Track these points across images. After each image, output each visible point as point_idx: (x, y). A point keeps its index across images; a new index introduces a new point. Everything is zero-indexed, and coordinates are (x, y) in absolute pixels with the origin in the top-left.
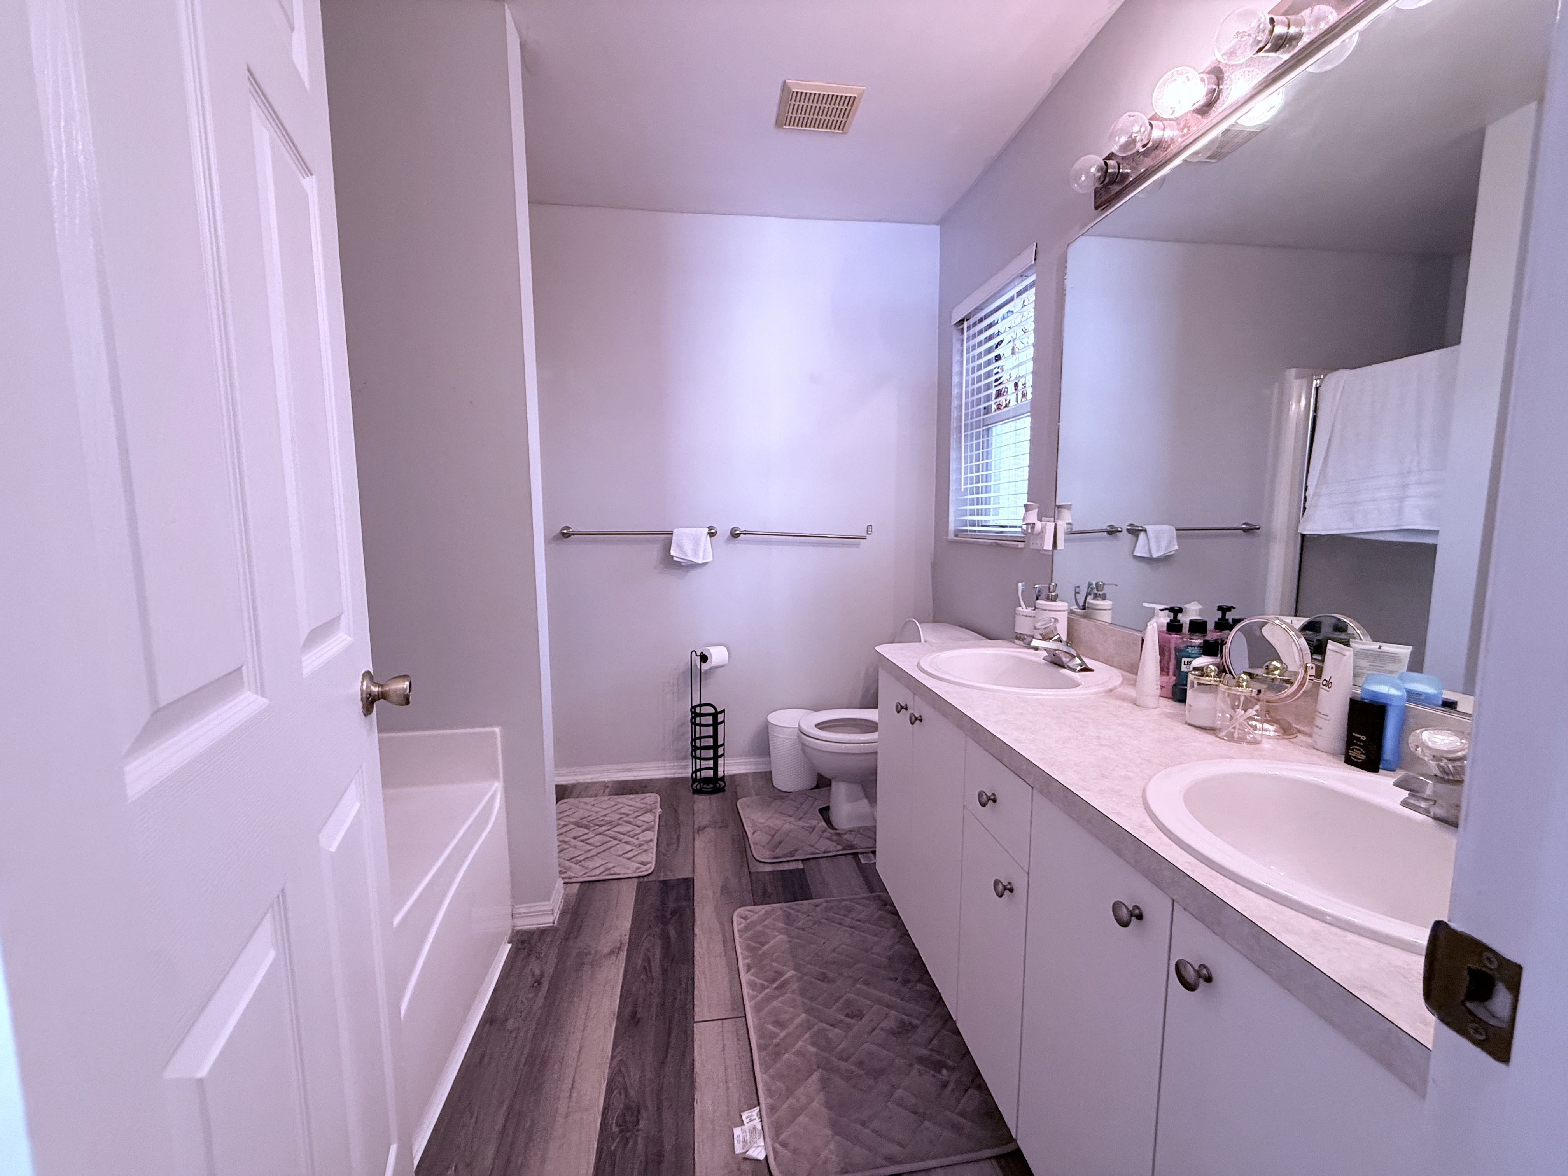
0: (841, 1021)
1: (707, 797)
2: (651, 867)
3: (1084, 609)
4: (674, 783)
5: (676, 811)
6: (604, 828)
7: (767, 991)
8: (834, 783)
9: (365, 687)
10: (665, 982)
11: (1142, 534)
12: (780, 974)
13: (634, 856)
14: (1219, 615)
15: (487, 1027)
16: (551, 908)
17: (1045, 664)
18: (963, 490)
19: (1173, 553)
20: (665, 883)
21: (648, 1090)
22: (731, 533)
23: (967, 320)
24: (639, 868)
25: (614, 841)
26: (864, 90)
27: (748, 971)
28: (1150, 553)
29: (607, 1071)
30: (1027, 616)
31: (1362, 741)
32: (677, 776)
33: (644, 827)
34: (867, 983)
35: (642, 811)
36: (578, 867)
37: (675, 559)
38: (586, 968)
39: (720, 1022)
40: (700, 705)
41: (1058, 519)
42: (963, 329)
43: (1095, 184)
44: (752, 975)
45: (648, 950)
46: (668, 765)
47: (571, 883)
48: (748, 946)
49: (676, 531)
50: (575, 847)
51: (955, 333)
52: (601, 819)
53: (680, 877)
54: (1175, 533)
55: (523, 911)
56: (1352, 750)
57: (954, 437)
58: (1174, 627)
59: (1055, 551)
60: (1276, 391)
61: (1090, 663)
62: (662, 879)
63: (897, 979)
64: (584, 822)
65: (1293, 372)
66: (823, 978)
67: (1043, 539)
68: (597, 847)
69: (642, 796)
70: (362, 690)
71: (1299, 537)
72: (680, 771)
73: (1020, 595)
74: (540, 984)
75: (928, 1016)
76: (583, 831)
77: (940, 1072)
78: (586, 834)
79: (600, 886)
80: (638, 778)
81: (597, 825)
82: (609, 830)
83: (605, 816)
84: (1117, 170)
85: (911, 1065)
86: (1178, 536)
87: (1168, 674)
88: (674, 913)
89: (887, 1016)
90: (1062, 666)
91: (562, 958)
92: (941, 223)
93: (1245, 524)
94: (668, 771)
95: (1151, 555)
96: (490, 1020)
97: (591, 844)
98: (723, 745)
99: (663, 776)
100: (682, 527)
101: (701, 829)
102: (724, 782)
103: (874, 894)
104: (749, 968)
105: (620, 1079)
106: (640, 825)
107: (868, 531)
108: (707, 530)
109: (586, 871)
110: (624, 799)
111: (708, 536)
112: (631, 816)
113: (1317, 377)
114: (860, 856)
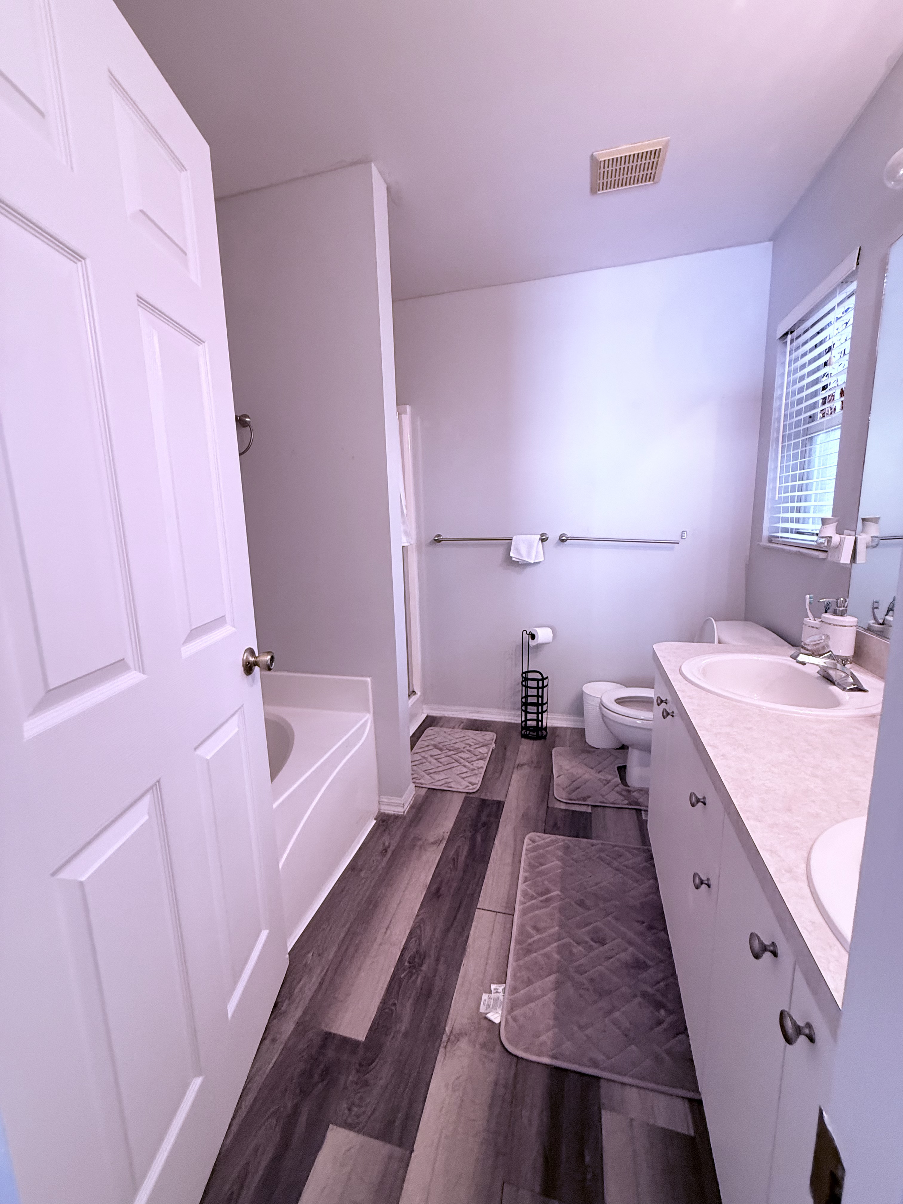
0: (586, 942)
1: (532, 741)
2: (476, 788)
3: (883, 624)
4: (509, 726)
5: (505, 749)
6: (452, 753)
7: (534, 901)
8: (630, 749)
10: (464, 872)
12: (548, 891)
13: (467, 777)
15: (350, 872)
16: (402, 803)
17: (817, 678)
18: (777, 499)
20: (484, 801)
21: (434, 945)
22: (559, 538)
23: (792, 332)
24: (468, 786)
25: (456, 763)
26: (668, 141)
27: (524, 882)
29: (412, 923)
30: (813, 627)
32: (513, 721)
33: (479, 757)
34: (617, 919)
35: (481, 744)
36: (428, 777)
37: (514, 559)
38: (417, 848)
39: (494, 913)
40: (528, 671)
41: (859, 532)
42: (786, 342)
44: (527, 886)
45: (459, 847)
46: (506, 712)
47: (422, 787)
48: (530, 863)
49: (514, 538)
50: (430, 762)
52: (452, 745)
53: (495, 799)
55: (384, 800)
59: (854, 565)
61: (865, 681)
62: (482, 797)
63: (643, 923)
64: (441, 746)
66: (581, 903)
67: (840, 552)
68: (444, 765)
69: (484, 733)
70: (244, 660)
72: (514, 718)
73: (807, 607)
74: (386, 852)
75: (662, 961)
76: (436, 752)
77: (658, 1011)
79: (439, 793)
80: (484, 719)
81: (448, 749)
82: (455, 754)
83: (455, 743)
85: (635, 996)
88: (484, 824)
89: (625, 950)
90: (832, 682)
91: (404, 837)
92: (775, 238)
94: (507, 717)
96: (352, 867)
97: (441, 763)
98: (547, 703)
99: (503, 720)
100: (519, 535)
101: (520, 766)
102: (546, 732)
103: (645, 847)
104: (526, 880)
105: (418, 932)
106: (477, 754)
107: (682, 538)
108: (540, 536)
109: (433, 781)
110: (470, 733)
111: (540, 541)
112: (472, 747)
114: (643, 813)
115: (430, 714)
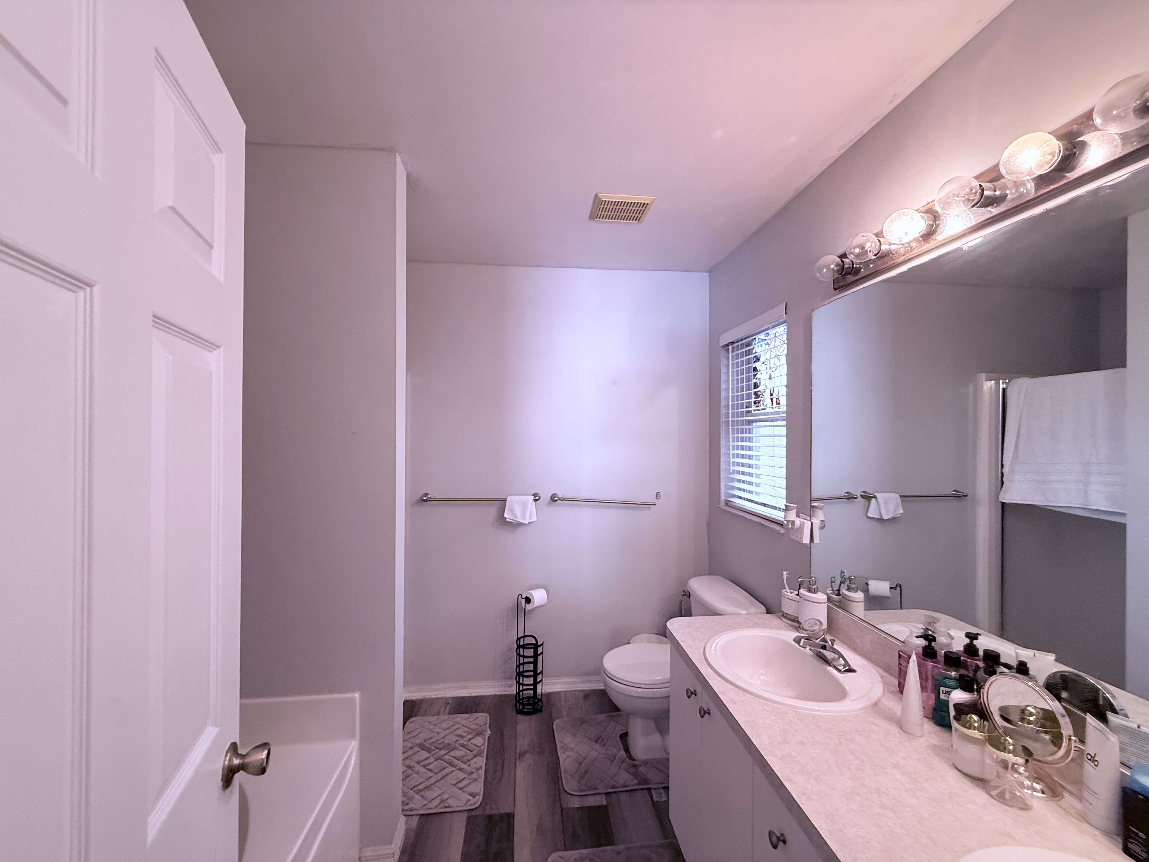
1: (527, 718)
2: (479, 799)
4: (501, 699)
5: (502, 733)
6: (443, 752)
8: (631, 716)
9: (227, 762)
11: (873, 501)
13: (465, 786)
16: (393, 851)
17: (811, 660)
18: (731, 471)
19: (899, 515)
20: (490, 817)
22: (551, 497)
23: (732, 343)
24: (469, 800)
25: (450, 767)
26: (654, 200)
28: (880, 514)
30: (791, 599)
32: (504, 693)
33: (475, 752)
35: (475, 733)
36: (418, 797)
37: (508, 520)
40: (524, 637)
42: (728, 349)
43: (834, 275)
46: (497, 684)
47: (412, 815)
49: (509, 498)
50: (418, 773)
52: (440, 741)
53: (503, 812)
54: (899, 500)
55: (367, 854)
56: (1131, 843)
57: (723, 428)
58: (929, 653)
59: (812, 544)
60: (971, 389)
61: (852, 661)
62: (487, 813)
64: (427, 744)
65: (984, 376)
67: (802, 533)
68: (435, 774)
69: (475, 715)
70: (224, 765)
71: (1000, 505)
72: (507, 689)
73: (784, 580)
76: (425, 754)
78: (427, 758)
79: (436, 820)
80: (473, 695)
81: (437, 748)
82: (446, 754)
83: (444, 737)
84: (851, 266)
86: (902, 501)
88: (497, 856)
90: (828, 663)
92: (709, 272)
93: (954, 491)
94: (497, 689)
95: (882, 517)
97: (431, 771)
98: (542, 672)
99: (494, 693)
100: (513, 495)
101: (522, 755)
102: (542, 703)
103: (667, 840)
106: (472, 749)
107: (657, 499)
108: (533, 497)
109: (426, 802)
110: (461, 718)
111: (534, 502)
112: (465, 739)
113: (1003, 381)
114: (653, 791)
115: (408, 699)
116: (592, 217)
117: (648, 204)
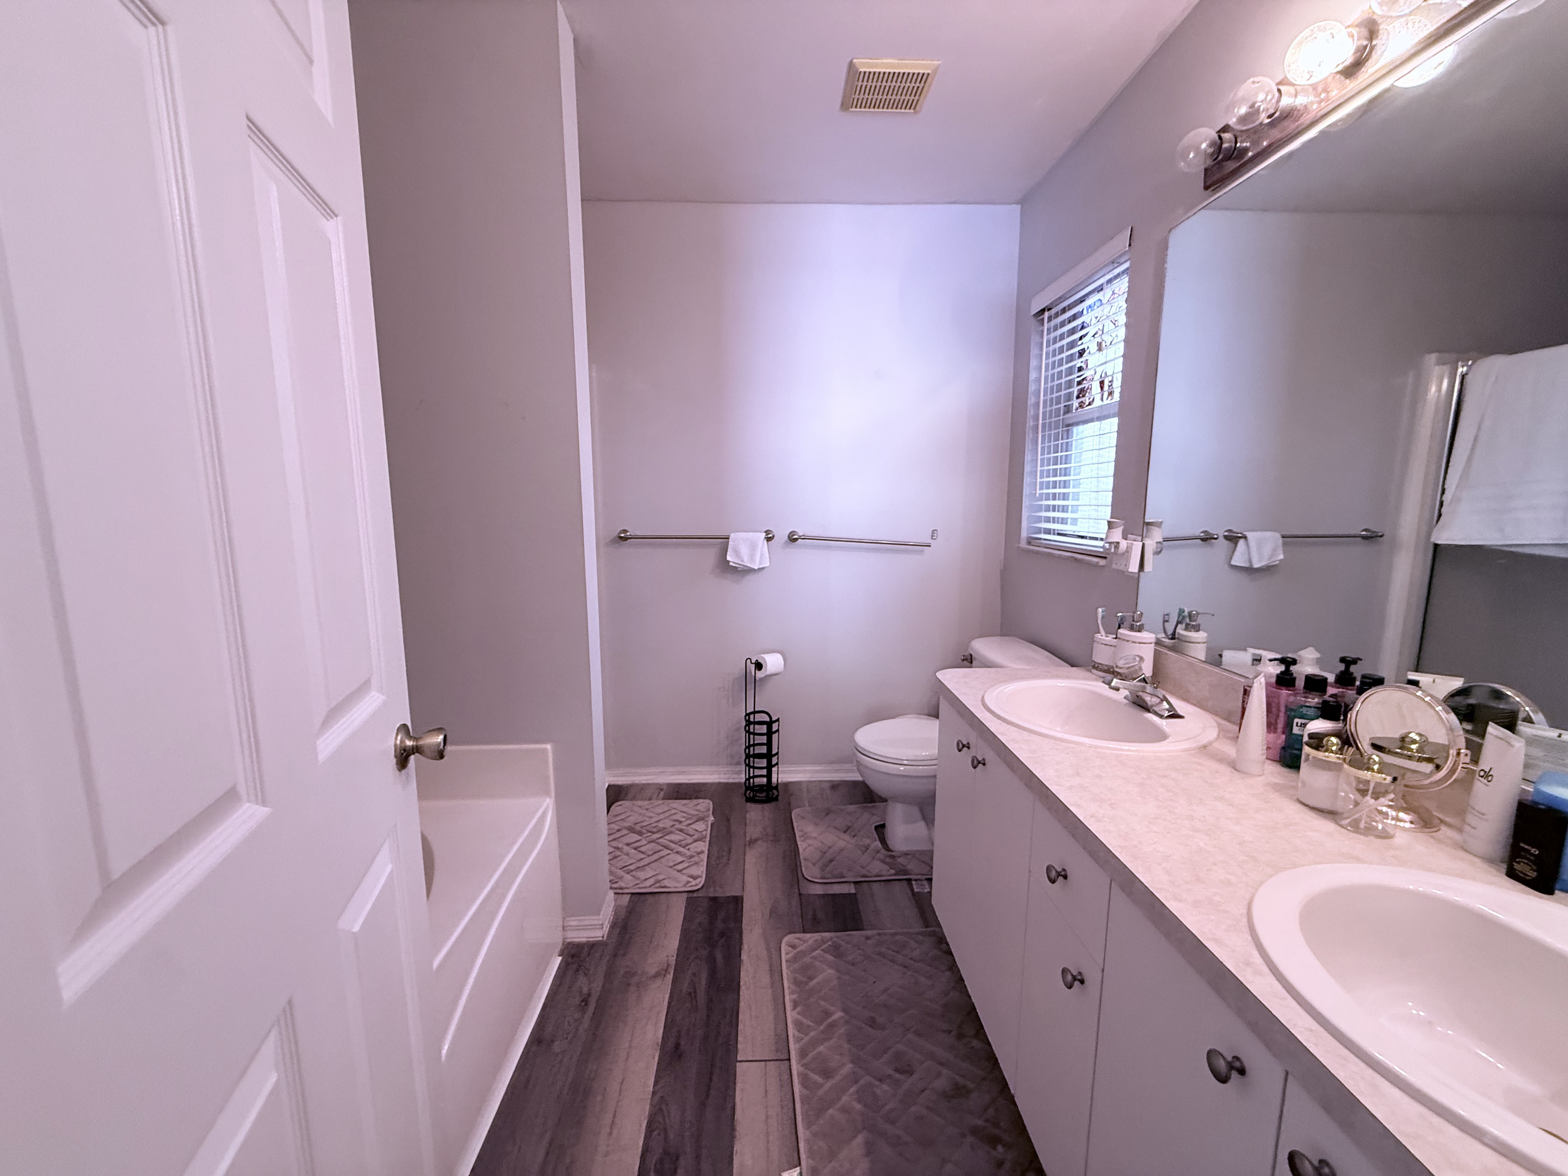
0: (890, 1076)
1: (760, 806)
2: (700, 882)
3: (1173, 638)
4: (726, 788)
5: (728, 820)
6: (656, 836)
7: (812, 1034)
8: (890, 802)
9: (398, 742)
10: (709, 1011)
11: (1241, 542)
12: (828, 1014)
13: (685, 869)
14: (1342, 667)
15: (534, 1048)
16: (601, 923)
17: (1126, 705)
18: (1037, 495)
19: (1277, 562)
20: (714, 899)
21: (687, 1134)
22: (789, 537)
23: (1049, 309)
24: (689, 882)
25: (665, 850)
26: (939, 65)
27: (795, 1007)
28: (1250, 562)
29: (648, 1107)
30: (1107, 645)
31: (1532, 854)
32: (731, 781)
33: (695, 837)
34: (918, 1034)
35: (695, 819)
36: (628, 877)
37: (731, 564)
38: (633, 988)
39: (763, 1063)
40: (754, 712)
41: (1146, 537)
42: (1043, 319)
43: (1205, 162)
44: (799, 1013)
45: (694, 974)
46: (722, 769)
47: (623, 894)
48: (795, 979)
49: (732, 536)
50: (627, 854)
51: (1033, 322)
52: (654, 825)
53: (729, 895)
54: (1280, 541)
55: (572, 923)
56: (1519, 863)
57: (1029, 436)
58: (1285, 680)
59: (1141, 573)
60: (1411, 380)
61: (1180, 706)
62: (711, 895)
63: (950, 1032)
64: (638, 827)
65: (1433, 357)
66: (872, 1023)
67: (1128, 560)
68: (649, 856)
69: (695, 801)
70: (396, 745)
71: (1431, 549)
72: (734, 776)
73: (1099, 621)
74: (586, 1004)
75: (984, 1079)
76: (635, 837)
77: (995, 1148)
78: (639, 841)
79: (650, 899)
80: (691, 782)
81: (650, 832)
82: (661, 837)
83: (658, 821)
84: (1234, 145)
85: (963, 1135)
86: (1285, 544)
87: (1275, 732)
88: (722, 934)
89: (939, 1075)
90: (1146, 708)
91: (609, 975)
92: (1022, 202)
93: (1365, 530)
94: (722, 776)
95: (1251, 565)
96: (537, 1040)
97: (643, 853)
98: (777, 753)
99: (717, 781)
100: (738, 532)
101: (752, 842)
102: (778, 791)
103: (929, 929)
104: (795, 1005)
105: (661, 1119)
106: (691, 834)
107: (932, 539)
108: (765, 534)
109: (639, 882)
110: (677, 804)
111: (765, 541)
112: (684, 824)
113: (1463, 364)
114: (914, 883)
115: (612, 783)
116: (845, 106)
117: (928, 74)
